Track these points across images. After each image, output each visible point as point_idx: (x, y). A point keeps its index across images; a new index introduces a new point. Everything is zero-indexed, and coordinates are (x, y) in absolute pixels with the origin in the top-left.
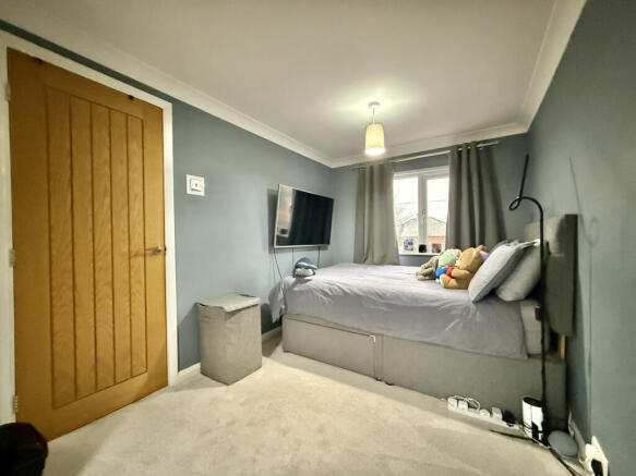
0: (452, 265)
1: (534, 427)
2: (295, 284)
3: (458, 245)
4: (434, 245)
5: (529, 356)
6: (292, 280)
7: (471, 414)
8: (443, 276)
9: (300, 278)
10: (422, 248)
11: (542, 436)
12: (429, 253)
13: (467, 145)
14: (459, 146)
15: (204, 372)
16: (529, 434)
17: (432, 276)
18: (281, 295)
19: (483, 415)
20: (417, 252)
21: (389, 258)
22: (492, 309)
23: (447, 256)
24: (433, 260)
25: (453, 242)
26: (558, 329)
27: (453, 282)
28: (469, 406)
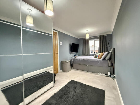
0: (99, 55)
1: (109, 75)
2: (75, 59)
3: (100, 52)
4: (96, 52)
5: (109, 67)
6: (74, 58)
7: (101, 75)
8: (98, 57)
9: (76, 58)
10: (94, 53)
11: (110, 76)
12: (95, 53)
13: (102, 35)
14: (101, 36)
15: (62, 71)
16: (108, 76)
17: (96, 57)
18: (73, 60)
19: (103, 75)
20: (93, 53)
21: (89, 55)
22: (104, 61)
23: (98, 54)
24: (96, 55)
25: (99, 52)
26: (112, 63)
27: (99, 58)
28: (101, 74)
